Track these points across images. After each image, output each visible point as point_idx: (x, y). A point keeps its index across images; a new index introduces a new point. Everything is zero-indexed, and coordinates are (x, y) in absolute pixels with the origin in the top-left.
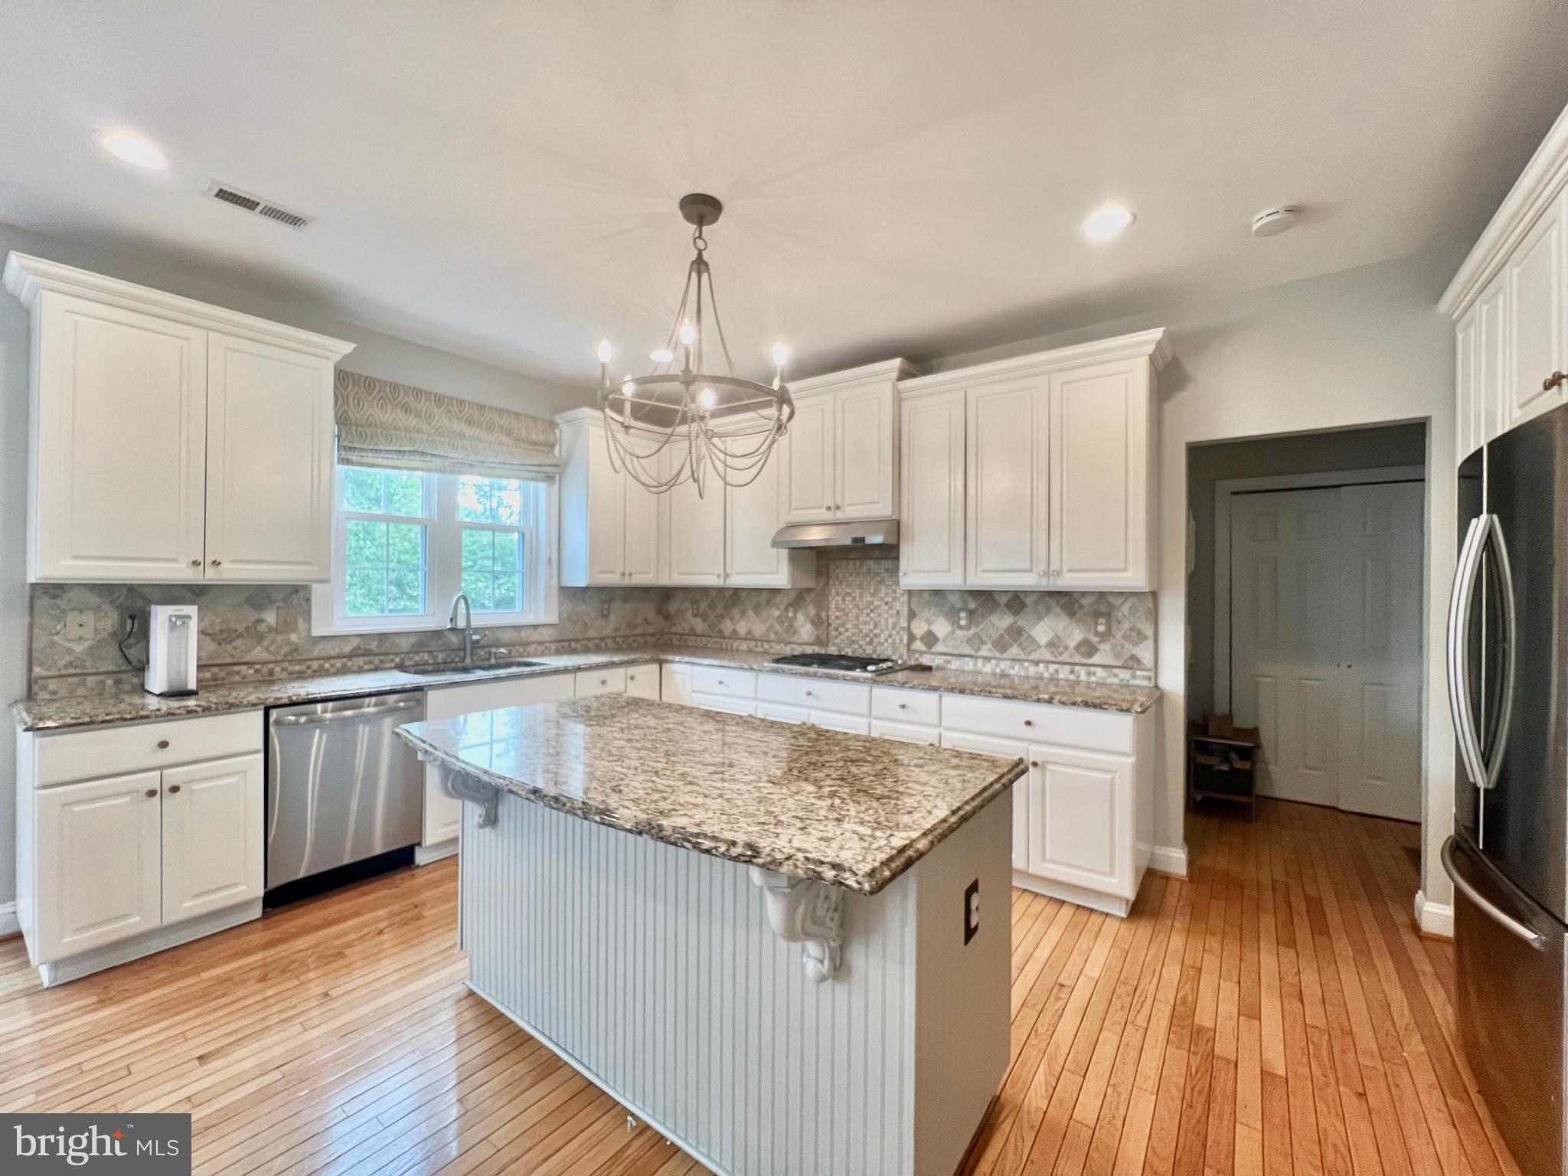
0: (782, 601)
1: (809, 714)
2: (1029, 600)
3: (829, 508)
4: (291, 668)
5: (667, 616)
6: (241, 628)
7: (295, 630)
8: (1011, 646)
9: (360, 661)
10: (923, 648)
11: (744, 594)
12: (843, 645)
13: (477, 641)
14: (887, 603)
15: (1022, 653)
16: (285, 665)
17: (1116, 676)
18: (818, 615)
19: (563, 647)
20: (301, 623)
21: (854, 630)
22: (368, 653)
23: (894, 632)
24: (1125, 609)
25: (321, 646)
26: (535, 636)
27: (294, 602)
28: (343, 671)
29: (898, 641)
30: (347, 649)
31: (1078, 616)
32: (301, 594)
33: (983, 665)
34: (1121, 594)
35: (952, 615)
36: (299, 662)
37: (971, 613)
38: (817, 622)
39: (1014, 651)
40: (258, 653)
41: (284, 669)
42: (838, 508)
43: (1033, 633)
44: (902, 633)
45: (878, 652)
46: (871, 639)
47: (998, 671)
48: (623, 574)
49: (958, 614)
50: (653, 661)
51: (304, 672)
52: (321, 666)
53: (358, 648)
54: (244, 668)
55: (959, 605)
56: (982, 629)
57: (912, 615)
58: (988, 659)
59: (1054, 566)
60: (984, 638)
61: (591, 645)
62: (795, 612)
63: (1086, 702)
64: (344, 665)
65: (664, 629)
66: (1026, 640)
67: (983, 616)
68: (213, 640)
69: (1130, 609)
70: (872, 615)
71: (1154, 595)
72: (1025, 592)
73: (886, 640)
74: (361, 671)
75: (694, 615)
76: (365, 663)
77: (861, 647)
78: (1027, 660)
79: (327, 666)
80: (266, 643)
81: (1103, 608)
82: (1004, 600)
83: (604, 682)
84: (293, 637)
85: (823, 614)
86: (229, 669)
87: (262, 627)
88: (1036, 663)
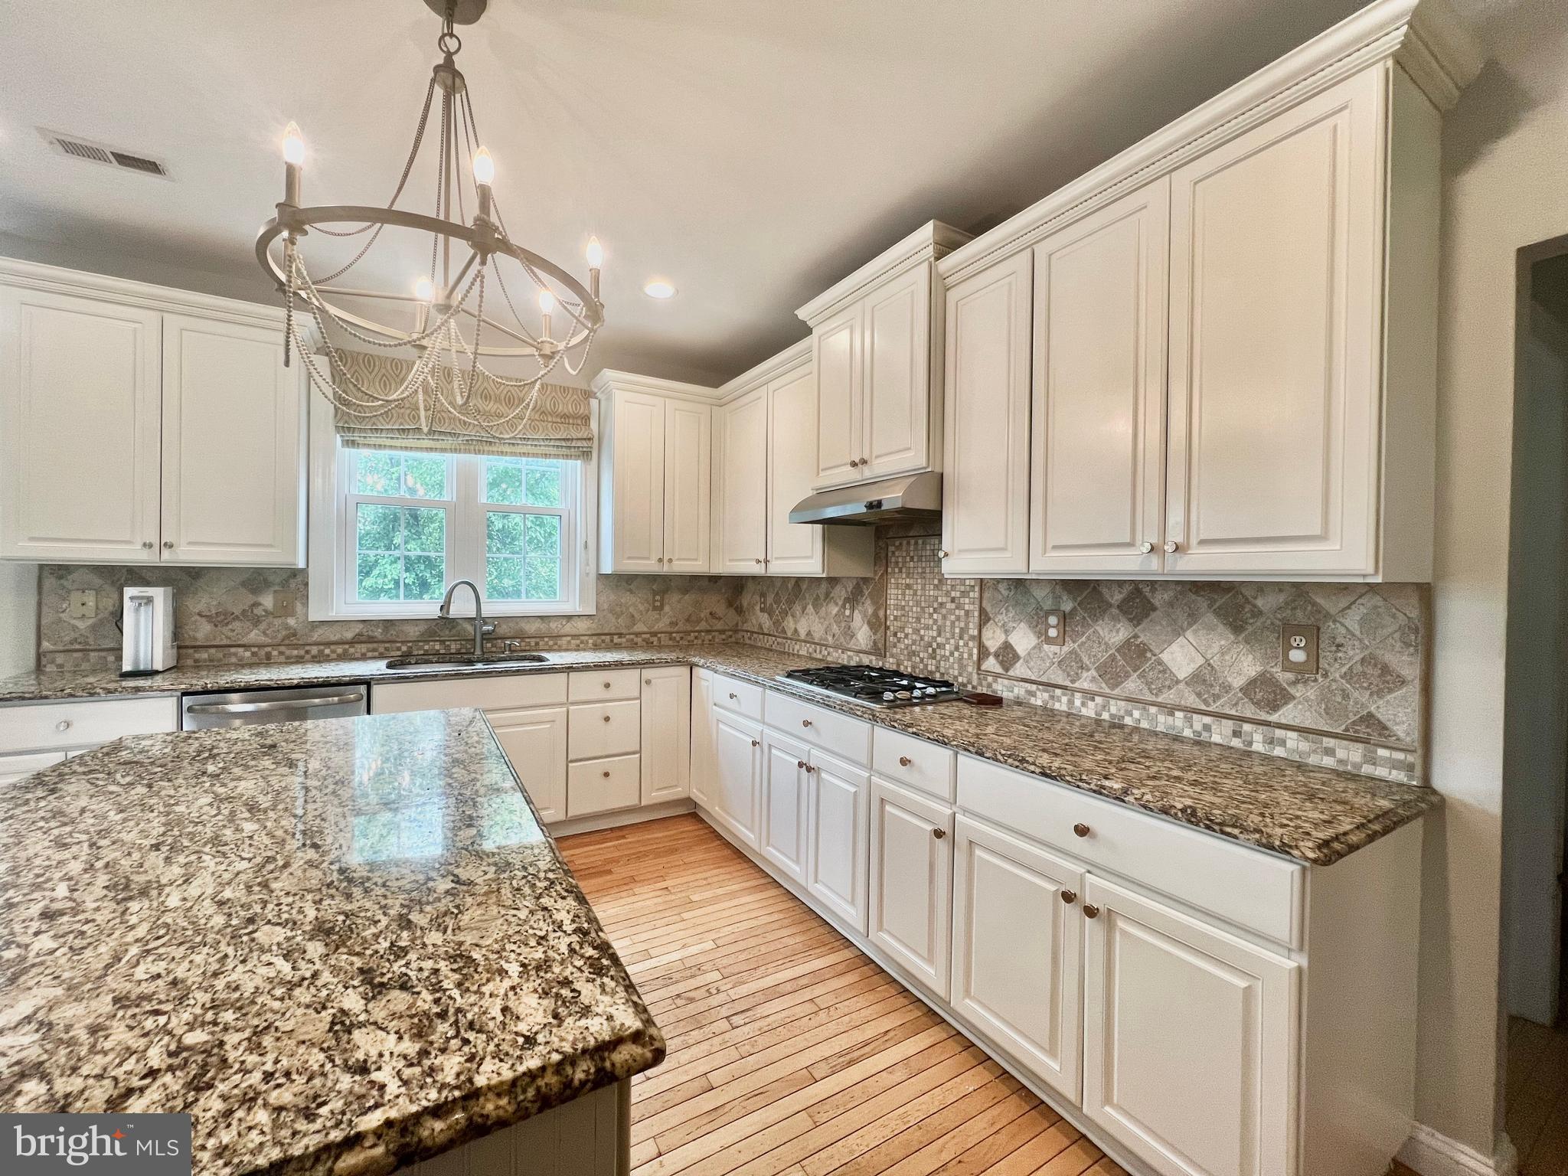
0: (840, 592)
1: (809, 752)
2: (1159, 599)
3: (854, 464)
4: (288, 652)
5: (740, 610)
6: (237, 612)
7: (293, 614)
8: (1127, 676)
9: (363, 648)
10: (999, 670)
11: (804, 586)
12: (902, 657)
13: (489, 633)
14: (953, 600)
15: (1146, 691)
16: (282, 649)
17: (1330, 752)
18: (875, 614)
19: (603, 641)
20: (299, 607)
21: (914, 637)
22: (371, 640)
23: (961, 643)
24: (1352, 621)
25: (320, 631)
26: (568, 628)
27: (293, 586)
28: (345, 657)
29: (966, 656)
30: (349, 635)
31: (1250, 629)
32: (299, 579)
33: (1083, 704)
34: (1344, 588)
35: (1037, 620)
36: (296, 646)
37: (1065, 618)
38: (878, 624)
39: (1132, 685)
40: (254, 636)
41: (281, 653)
42: (864, 462)
43: (1165, 656)
44: (971, 644)
45: (942, 670)
46: (934, 650)
47: (1105, 716)
48: (660, 560)
49: (1047, 619)
50: (678, 663)
51: (302, 657)
52: (321, 652)
53: (360, 634)
54: (241, 650)
55: (1048, 605)
56: (1083, 643)
57: (984, 619)
58: (1090, 695)
59: (1175, 536)
60: (1085, 660)
61: (639, 640)
62: (853, 610)
63: (1194, 813)
64: (345, 651)
65: (737, 624)
66: (1152, 669)
67: (1085, 625)
68: (209, 622)
69: (1362, 622)
70: (935, 616)
71: (1426, 595)
72: (1152, 584)
73: (952, 654)
74: (363, 658)
75: (762, 610)
76: (369, 650)
77: (922, 660)
78: (1153, 704)
79: (327, 651)
80: (263, 626)
81: (1300, 617)
82: (1117, 597)
83: (607, 686)
84: (291, 621)
85: (881, 613)
86: (226, 650)
87: (258, 611)
88: (1170, 710)
